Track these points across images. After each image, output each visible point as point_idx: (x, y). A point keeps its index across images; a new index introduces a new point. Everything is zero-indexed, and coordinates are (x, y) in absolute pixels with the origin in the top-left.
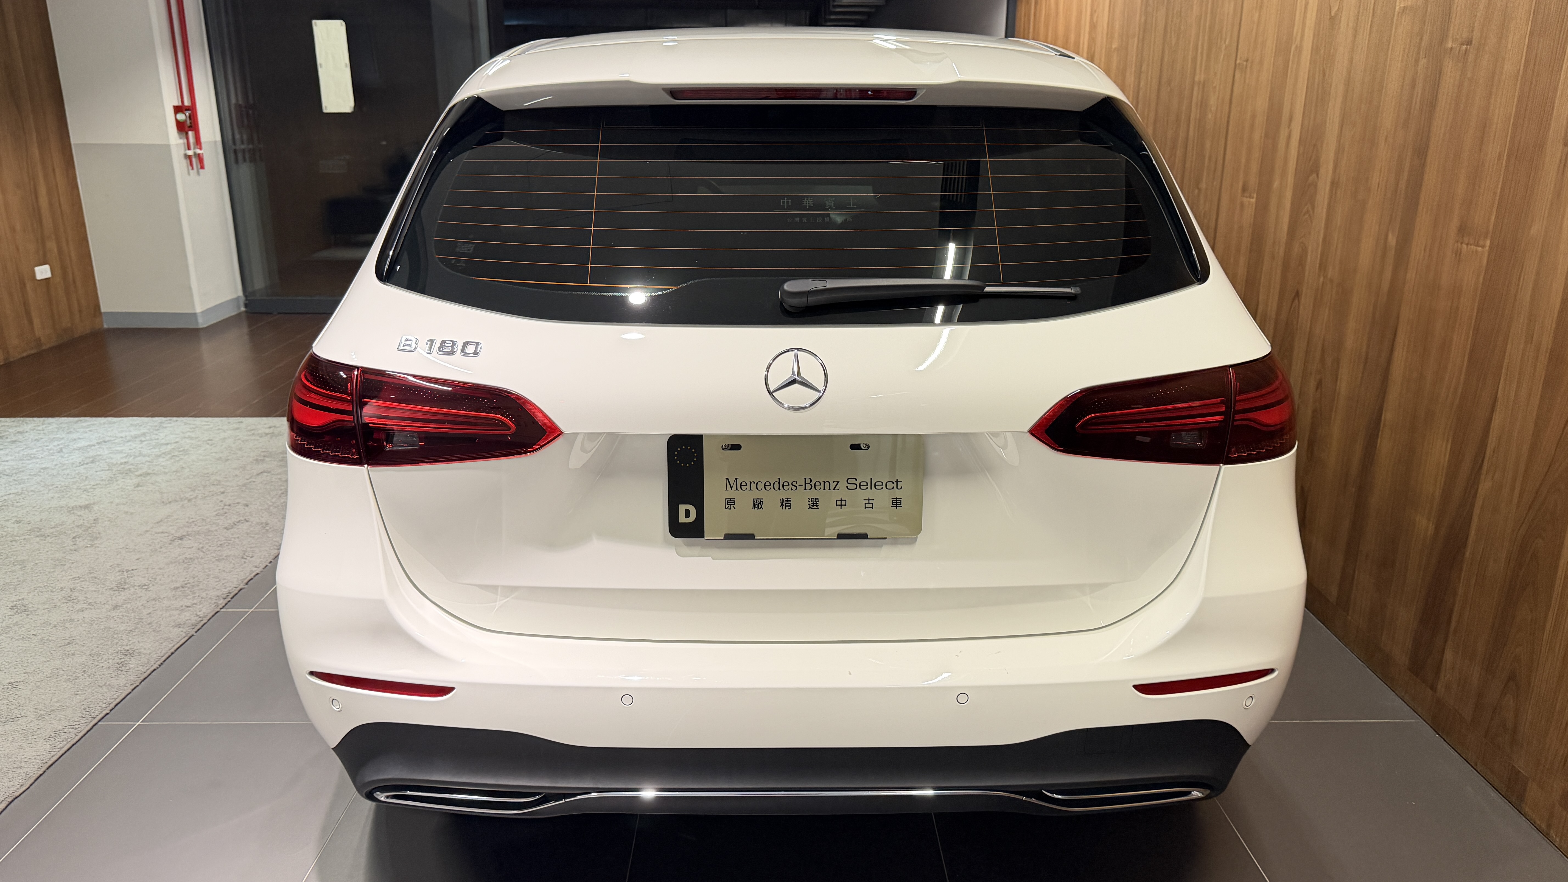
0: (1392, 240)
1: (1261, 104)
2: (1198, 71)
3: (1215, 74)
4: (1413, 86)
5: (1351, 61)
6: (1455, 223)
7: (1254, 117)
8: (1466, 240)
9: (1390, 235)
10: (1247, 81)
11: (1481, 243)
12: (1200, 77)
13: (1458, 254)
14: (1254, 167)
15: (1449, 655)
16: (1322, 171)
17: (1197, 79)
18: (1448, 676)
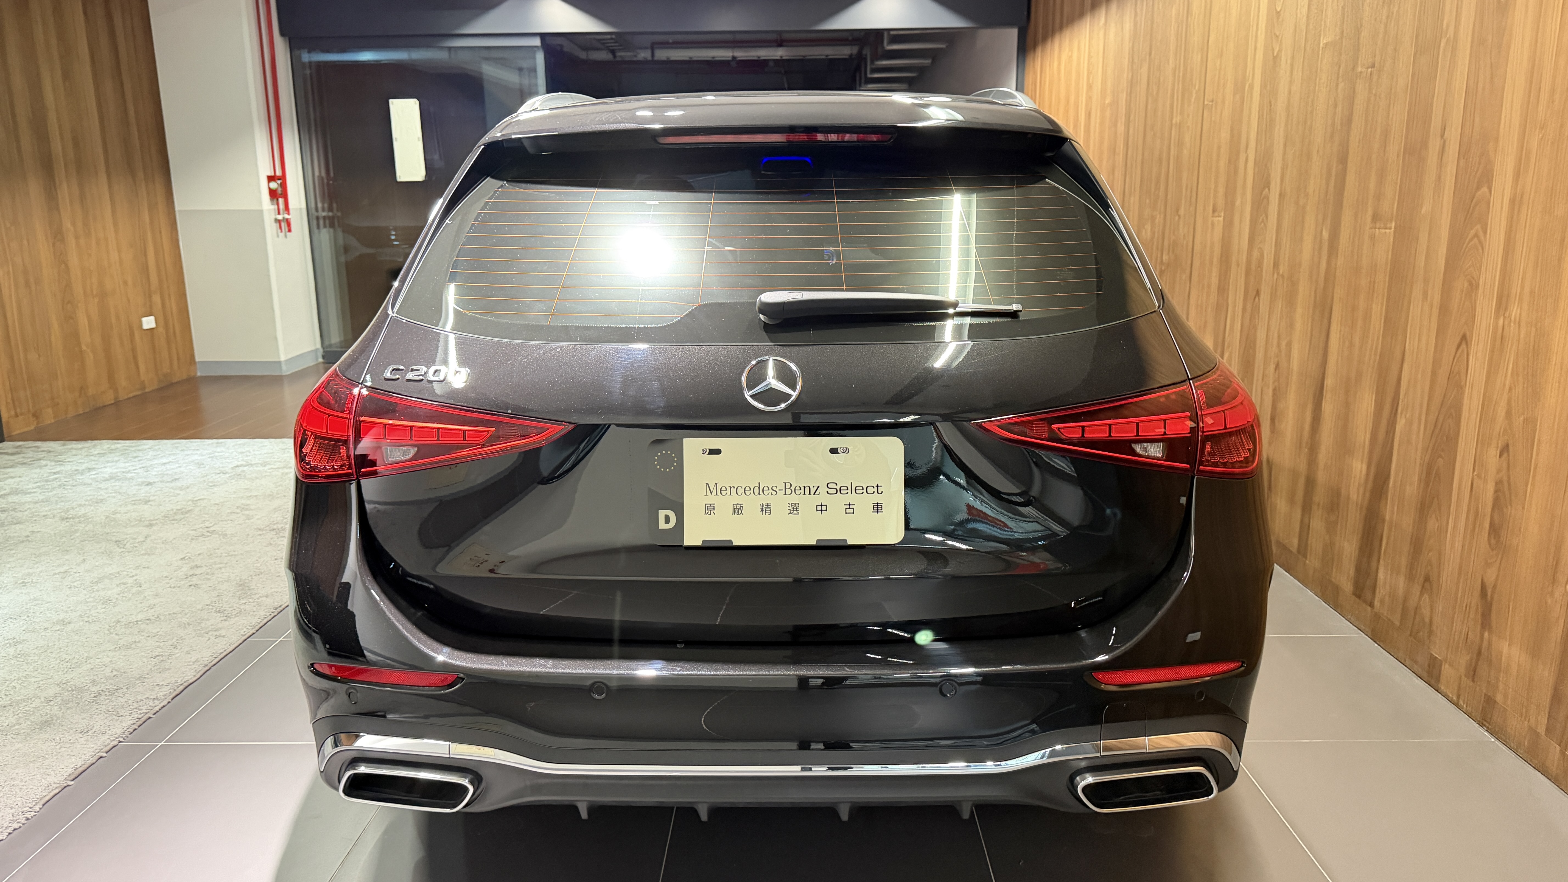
0: (1326, 235)
1: (1225, 135)
2: (1175, 114)
3: (1188, 116)
4: (1335, 106)
5: (1290, 92)
6: (1370, 212)
7: (1219, 147)
8: (1378, 225)
9: (1324, 231)
10: (1213, 119)
11: (1388, 226)
12: (1176, 119)
13: (1372, 237)
14: (1221, 190)
15: (1381, 575)
16: (1272, 186)
17: (1174, 122)
18: (1382, 591)
